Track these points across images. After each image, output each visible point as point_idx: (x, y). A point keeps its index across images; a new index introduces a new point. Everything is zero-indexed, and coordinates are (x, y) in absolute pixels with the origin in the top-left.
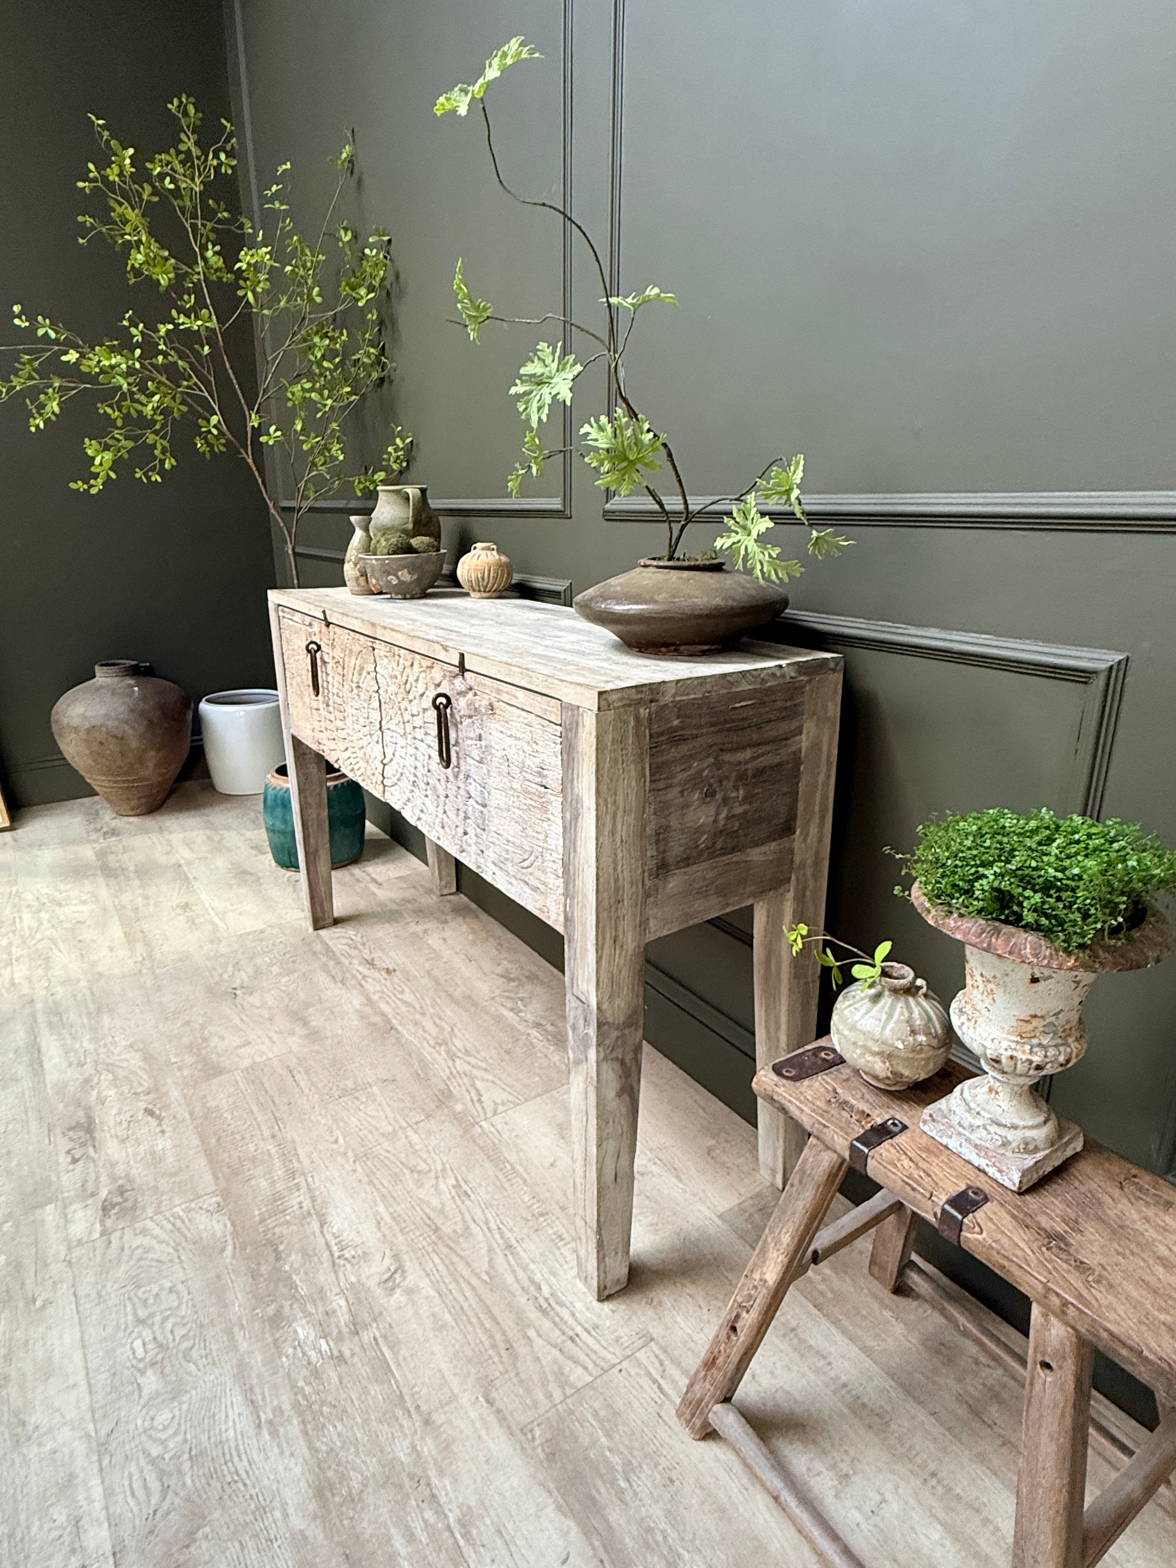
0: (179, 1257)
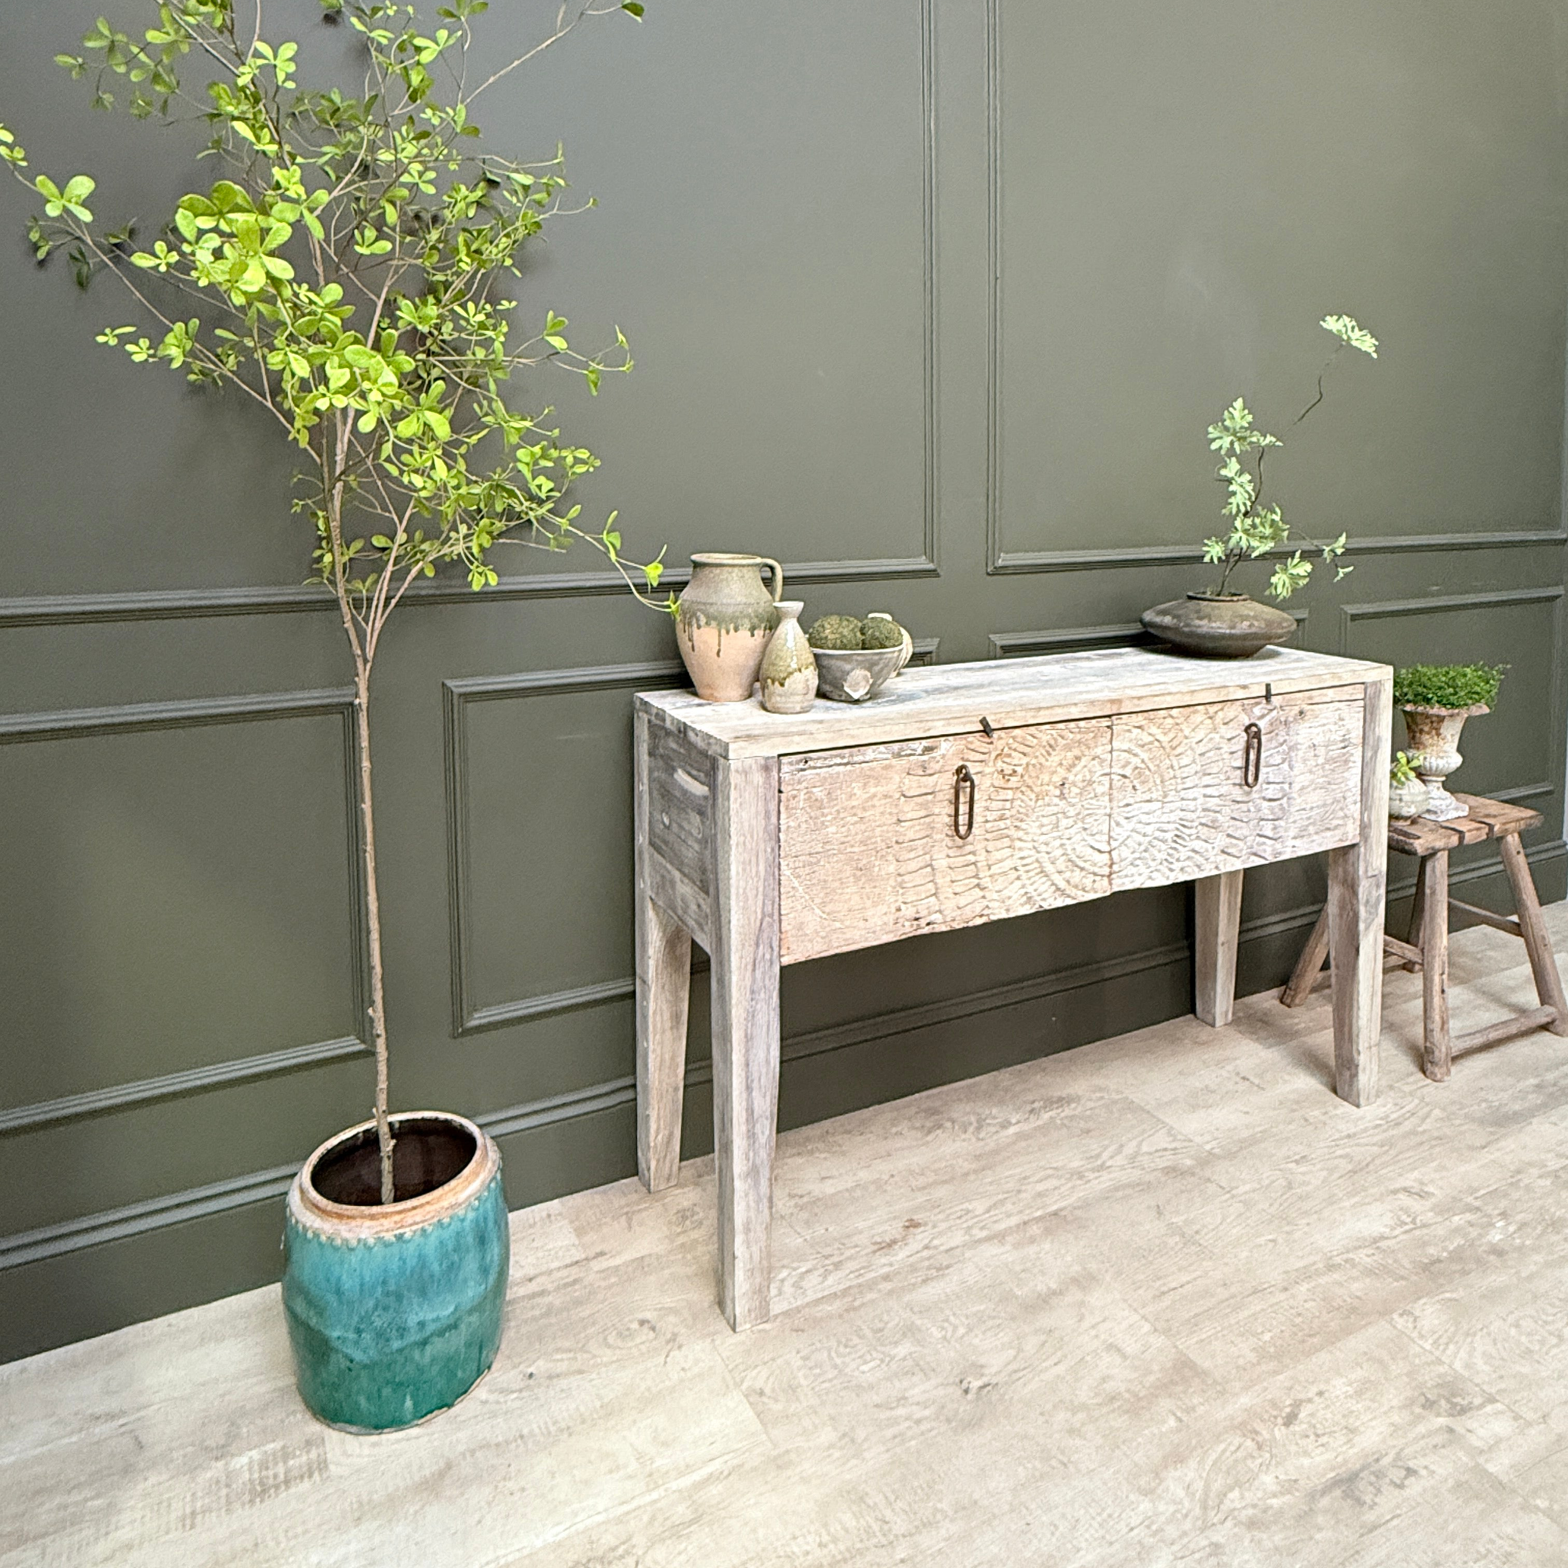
0: (1482, 1329)
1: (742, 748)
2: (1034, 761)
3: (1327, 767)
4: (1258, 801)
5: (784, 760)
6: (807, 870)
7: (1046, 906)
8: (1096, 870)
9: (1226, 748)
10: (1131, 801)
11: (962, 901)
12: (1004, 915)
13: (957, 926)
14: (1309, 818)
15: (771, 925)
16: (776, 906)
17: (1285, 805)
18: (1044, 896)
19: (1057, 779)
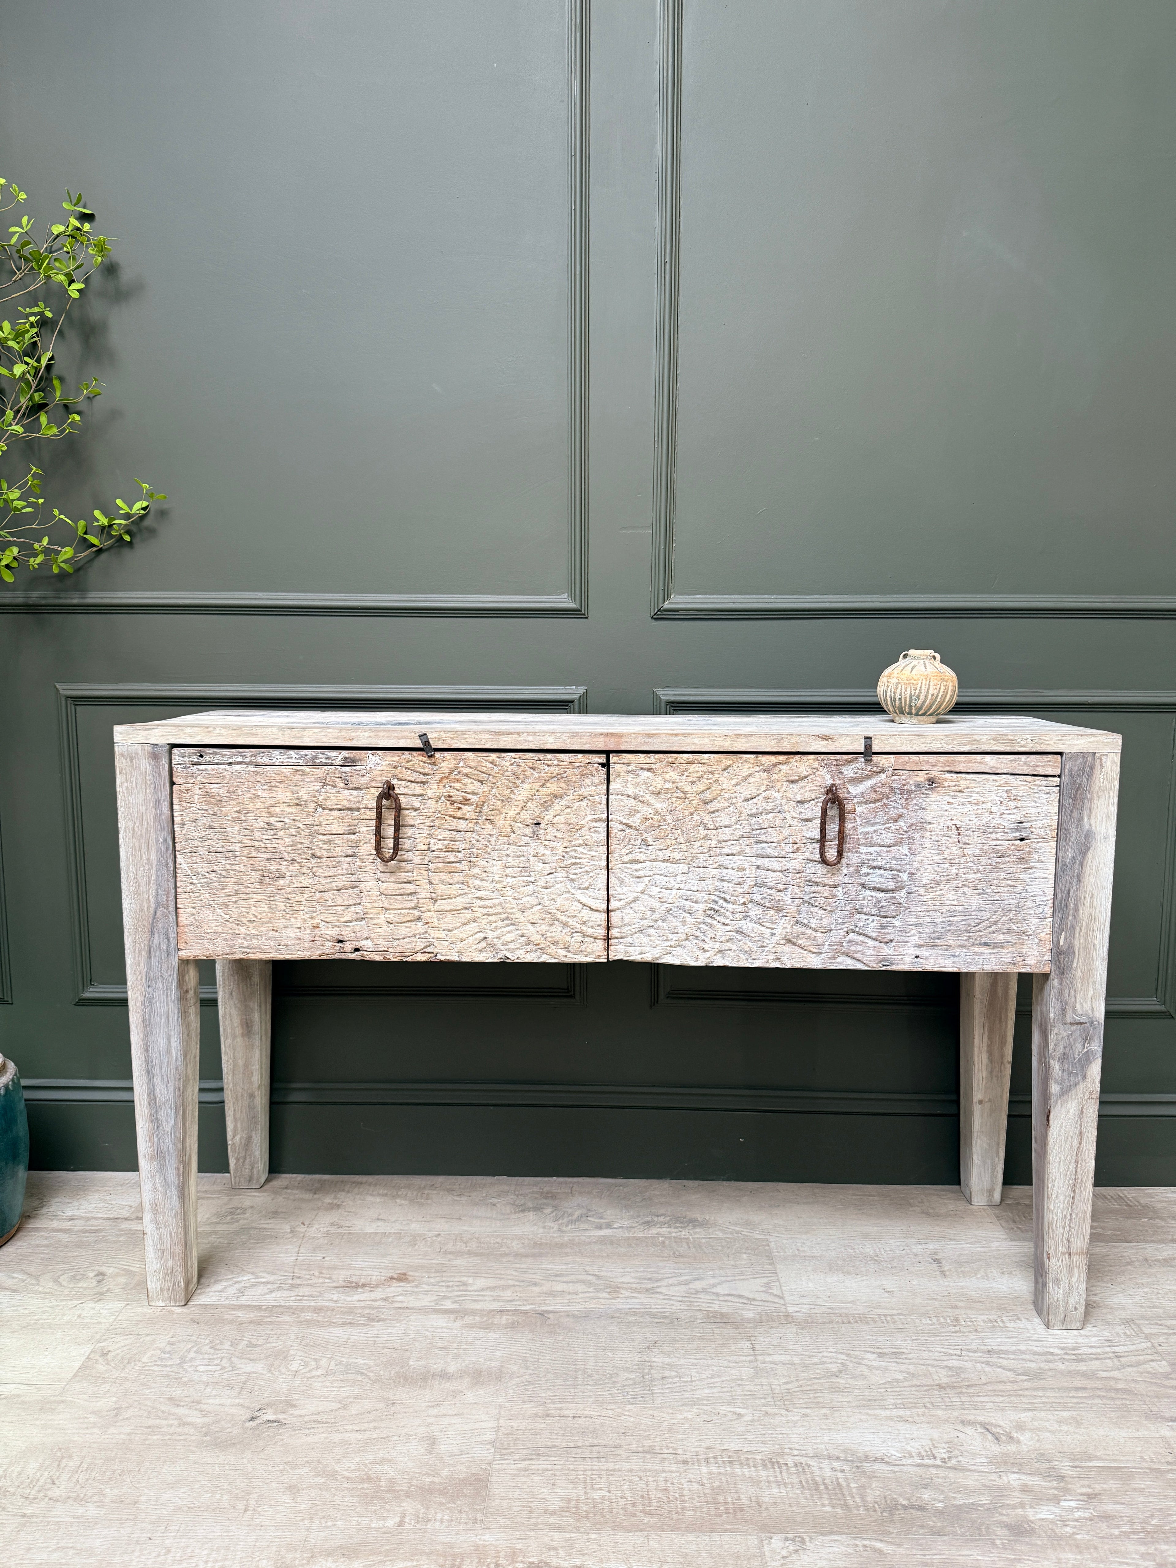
1: (127, 733)
2: (493, 791)
3: (984, 860)
4: (851, 887)
5: (176, 751)
6: (206, 868)
7: (513, 957)
8: (585, 929)
9: (792, 812)
10: (642, 857)
11: (398, 932)
12: (456, 958)
13: (392, 958)
14: (948, 924)
15: (166, 916)
16: (172, 898)
17: (902, 900)
18: (512, 946)
19: (527, 815)
